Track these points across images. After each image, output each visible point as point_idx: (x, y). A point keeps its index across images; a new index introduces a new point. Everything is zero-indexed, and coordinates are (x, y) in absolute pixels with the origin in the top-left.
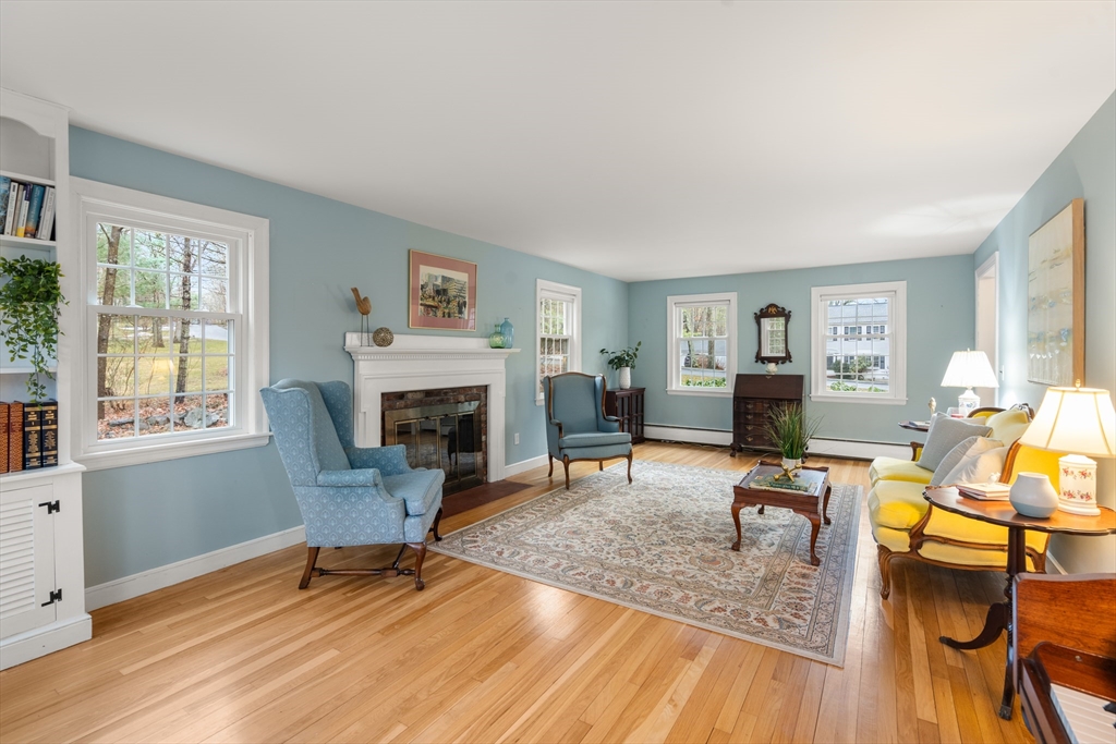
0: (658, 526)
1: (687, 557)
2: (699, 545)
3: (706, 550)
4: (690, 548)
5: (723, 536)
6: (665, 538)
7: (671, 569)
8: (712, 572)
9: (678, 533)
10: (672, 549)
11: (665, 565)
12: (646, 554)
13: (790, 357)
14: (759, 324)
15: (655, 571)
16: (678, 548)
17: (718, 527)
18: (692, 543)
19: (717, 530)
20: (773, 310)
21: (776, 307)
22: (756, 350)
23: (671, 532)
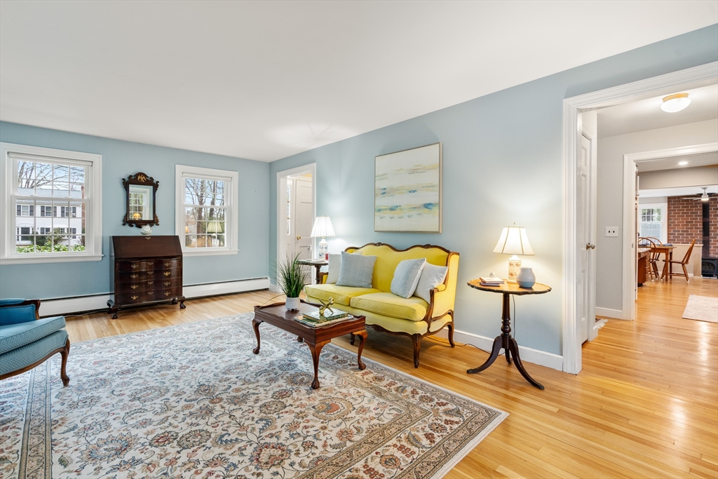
8: (355, 416)
13: (158, 221)
14: (127, 189)
20: (142, 178)
21: (146, 176)
22: (123, 213)
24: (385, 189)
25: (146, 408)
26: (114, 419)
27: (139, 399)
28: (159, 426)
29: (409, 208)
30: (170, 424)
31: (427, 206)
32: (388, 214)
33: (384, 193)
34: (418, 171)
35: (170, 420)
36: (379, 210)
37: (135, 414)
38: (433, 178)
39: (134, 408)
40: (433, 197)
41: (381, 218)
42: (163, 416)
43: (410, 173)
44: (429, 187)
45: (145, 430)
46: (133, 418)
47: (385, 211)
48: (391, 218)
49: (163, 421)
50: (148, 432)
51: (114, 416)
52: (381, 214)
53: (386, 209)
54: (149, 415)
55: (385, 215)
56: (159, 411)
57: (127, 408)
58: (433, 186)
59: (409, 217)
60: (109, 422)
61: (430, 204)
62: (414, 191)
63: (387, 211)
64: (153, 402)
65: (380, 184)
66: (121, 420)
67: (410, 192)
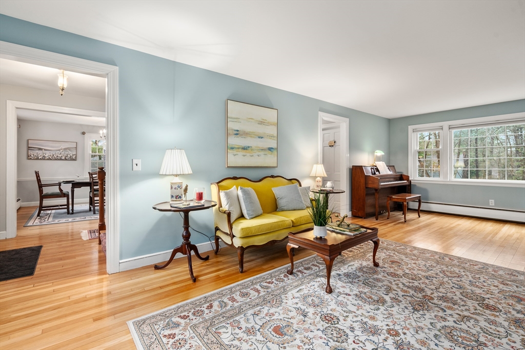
0: (436, 295)
1: (409, 266)
2: (400, 272)
3: (396, 268)
4: (407, 271)
5: (380, 276)
6: (427, 281)
7: (419, 262)
8: (396, 258)
9: (416, 284)
10: (420, 272)
11: (424, 264)
12: (438, 272)
15: (429, 262)
16: (415, 272)
17: (380, 284)
18: (405, 275)
19: (382, 281)
23: (423, 286)
24: (238, 131)
25: (480, 330)
26: (514, 342)
27: (477, 341)
28: (484, 314)
29: (258, 150)
30: (476, 310)
31: (270, 149)
32: (241, 153)
33: (237, 134)
34: (264, 124)
35: (473, 311)
36: (232, 148)
37: (494, 332)
38: (273, 131)
39: (489, 337)
40: (273, 144)
41: (235, 155)
42: (475, 316)
43: (259, 124)
44: (272, 137)
45: (496, 319)
46: (498, 331)
47: (237, 150)
48: (244, 156)
49: (478, 314)
50: (495, 317)
51: (513, 344)
52: (235, 152)
53: (239, 148)
54: (483, 324)
55: (238, 153)
56: (472, 321)
57: (495, 342)
58: (274, 137)
59: (258, 156)
60: (521, 344)
61: (272, 148)
62: (262, 138)
63: (240, 150)
64: (468, 329)
65: (232, 126)
66: (509, 337)
67: (259, 137)
